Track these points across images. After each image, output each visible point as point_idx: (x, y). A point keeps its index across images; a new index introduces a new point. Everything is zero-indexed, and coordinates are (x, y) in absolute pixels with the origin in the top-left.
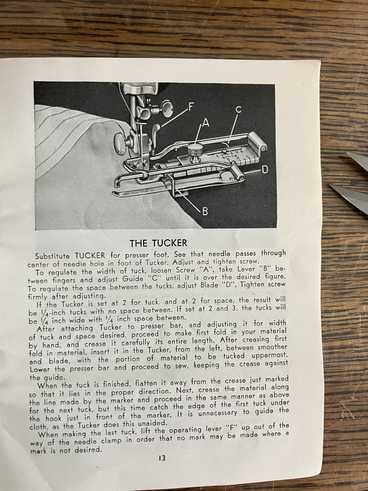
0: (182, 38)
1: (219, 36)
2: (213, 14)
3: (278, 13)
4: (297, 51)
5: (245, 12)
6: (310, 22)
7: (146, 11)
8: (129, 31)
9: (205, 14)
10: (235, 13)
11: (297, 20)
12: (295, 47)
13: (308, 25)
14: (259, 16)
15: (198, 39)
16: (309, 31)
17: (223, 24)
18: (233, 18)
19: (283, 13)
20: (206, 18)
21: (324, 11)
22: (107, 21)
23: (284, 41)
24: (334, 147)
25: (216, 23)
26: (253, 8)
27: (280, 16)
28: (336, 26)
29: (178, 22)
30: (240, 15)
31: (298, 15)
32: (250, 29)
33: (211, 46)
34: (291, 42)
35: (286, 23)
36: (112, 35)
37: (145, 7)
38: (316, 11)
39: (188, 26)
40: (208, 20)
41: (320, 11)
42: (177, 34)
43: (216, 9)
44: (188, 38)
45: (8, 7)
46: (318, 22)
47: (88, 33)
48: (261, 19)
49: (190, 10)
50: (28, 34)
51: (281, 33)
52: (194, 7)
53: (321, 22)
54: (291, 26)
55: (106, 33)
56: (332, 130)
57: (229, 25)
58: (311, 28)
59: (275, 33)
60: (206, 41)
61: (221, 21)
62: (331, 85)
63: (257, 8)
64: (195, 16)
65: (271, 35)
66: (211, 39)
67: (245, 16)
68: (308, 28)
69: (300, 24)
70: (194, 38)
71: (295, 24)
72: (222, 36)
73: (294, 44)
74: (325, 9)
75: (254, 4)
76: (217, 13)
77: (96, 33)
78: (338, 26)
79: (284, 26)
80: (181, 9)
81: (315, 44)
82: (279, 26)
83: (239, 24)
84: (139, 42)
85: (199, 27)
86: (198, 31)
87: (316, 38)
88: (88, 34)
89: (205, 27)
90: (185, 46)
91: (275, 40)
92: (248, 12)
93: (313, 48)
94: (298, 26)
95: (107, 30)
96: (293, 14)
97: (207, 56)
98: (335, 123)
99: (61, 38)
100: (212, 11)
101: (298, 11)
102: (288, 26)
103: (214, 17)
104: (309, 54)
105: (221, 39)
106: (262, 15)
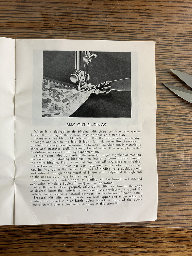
0: (99, 22)
1: (114, 21)
2: (112, 12)
3: (140, 11)
4: (148, 27)
5: (125, 11)
6: (153, 15)
7: (84, 11)
8: (76, 19)
9: (108, 12)
10: (121, 11)
11: (148, 14)
12: (147, 26)
13: (153, 16)
14: (131, 13)
15: (105, 22)
16: (153, 19)
17: (116, 16)
18: (120, 14)
19: (142, 11)
20: (109, 14)
21: (160, 10)
22: (67, 15)
23: (142, 23)
24: (164, 68)
25: (113, 16)
26: (129, 9)
27: (140, 13)
28: (165, 16)
29: (97, 15)
30: (123, 13)
31: (148, 12)
32: (128, 18)
33: (111, 25)
34: (146, 23)
35: (143, 16)
36: (69, 21)
37: (83, 9)
38: (156, 10)
39: (101, 17)
40: (110, 14)
41: (158, 10)
42: (96, 20)
43: (113, 10)
44: (101, 22)
46: (157, 15)
47: (59, 20)
48: (133, 14)
49: (102, 10)
51: (141, 20)
52: (104, 9)
53: (159, 15)
54: (145, 17)
55: (67, 20)
56: (163, 61)
57: (119, 16)
58: (154, 18)
59: (139, 20)
60: (109, 23)
61: (115, 15)
62: (163, 42)
63: (131, 9)
64: (104, 13)
65: (137, 21)
66: (111, 22)
67: (125, 13)
68: (153, 18)
69: (149, 16)
70: (104, 22)
71: (147, 16)
72: (116, 21)
74: (160, 9)
75: (129, 8)
77: (62, 20)
78: (166, 17)
79: (142, 17)
81: (155, 24)
82: (140, 17)
83: (123, 16)
84: (80, 24)
85: (106, 18)
87: (156, 22)
89: (108, 18)
90: (100, 26)
91: (138, 23)
92: (127, 11)
95: (67, 19)
96: (146, 12)
98: (164, 58)
99: (47, 23)
100: (111, 11)
101: (148, 11)
102: (144, 17)
103: (112, 13)
104: (153, 29)
105: (115, 23)
106: (133, 12)
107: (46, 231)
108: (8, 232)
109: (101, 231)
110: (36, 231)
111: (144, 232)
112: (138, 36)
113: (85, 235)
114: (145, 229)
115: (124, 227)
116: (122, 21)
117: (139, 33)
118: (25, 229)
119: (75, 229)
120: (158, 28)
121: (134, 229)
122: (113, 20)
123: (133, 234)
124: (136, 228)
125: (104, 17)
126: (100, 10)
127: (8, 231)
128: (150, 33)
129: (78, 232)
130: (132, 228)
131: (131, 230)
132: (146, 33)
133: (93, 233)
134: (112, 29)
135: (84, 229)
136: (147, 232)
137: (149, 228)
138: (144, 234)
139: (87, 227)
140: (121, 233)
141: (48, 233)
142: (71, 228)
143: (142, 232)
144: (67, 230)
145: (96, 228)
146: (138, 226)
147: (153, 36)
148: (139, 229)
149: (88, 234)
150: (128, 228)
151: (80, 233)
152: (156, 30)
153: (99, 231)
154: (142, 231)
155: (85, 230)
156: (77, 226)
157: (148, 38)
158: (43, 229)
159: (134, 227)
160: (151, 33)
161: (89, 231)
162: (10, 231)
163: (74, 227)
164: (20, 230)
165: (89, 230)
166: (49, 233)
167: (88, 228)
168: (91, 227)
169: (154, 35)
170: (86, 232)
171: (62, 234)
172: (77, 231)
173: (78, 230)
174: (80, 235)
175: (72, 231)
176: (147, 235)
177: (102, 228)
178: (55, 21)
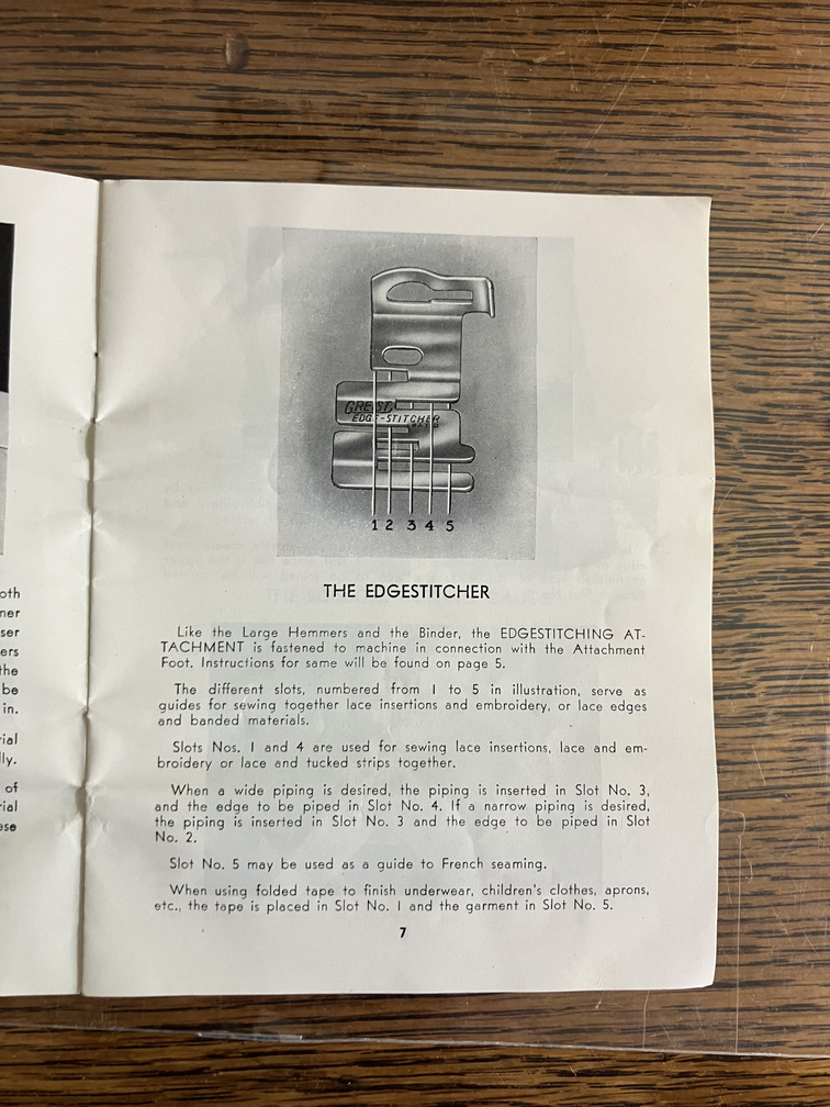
0: (558, 156)
1: (626, 151)
2: (615, 113)
3: (734, 109)
4: (771, 177)
5: (673, 109)
6: (795, 125)
7: (492, 108)
8: (461, 144)
9: (598, 112)
10: (655, 110)
11: (769, 122)
12: (767, 170)
13: (790, 130)
14: (699, 115)
15: (586, 157)
16: (793, 140)
17: (632, 130)
18: (652, 119)
19: (744, 109)
20: (601, 120)
21: (820, 104)
23: (745, 159)
25: (619, 129)
26: (688, 101)
27: (738, 115)
29: (549, 128)
30: (663, 114)
31: (772, 112)
32: (684, 139)
33: (611, 170)
34: (760, 161)
35: (748, 127)
37: (491, 102)
38: (806, 104)
39: (567, 135)
40: (605, 123)
41: (812, 104)
42: (548, 148)
43: (620, 104)
44: (569, 155)
46: (808, 125)
48: (704, 120)
49: (570, 106)
51: (741, 146)
52: (580, 100)
53: (816, 125)
54: (759, 133)
55: (420, 148)
57: (644, 131)
58: (796, 135)
59: (729, 146)
60: (603, 161)
61: (630, 125)
63: (695, 101)
64: (580, 117)
65: (722, 149)
66: (612, 157)
67: (673, 115)
68: (791, 135)
69: (776, 129)
70: (579, 156)
71: (767, 128)
72: (631, 151)
73: (765, 164)
74: (821, 100)
75: (689, 95)
76: (621, 111)
77: (402, 149)
79: (746, 132)
80: (555, 104)
81: (804, 165)
82: (737, 133)
83: (662, 130)
84: (479, 164)
85: (589, 136)
86: (587, 144)
87: (807, 154)
88: (386, 151)
89: (598, 137)
91: (728, 158)
92: (679, 109)
93: (803, 172)
94: (772, 133)
95: (421, 142)
96: (760, 110)
97: (604, 188)
99: (338, 159)
100: (613, 108)
101: (769, 106)
102: (752, 132)
103: (617, 119)
104: (794, 184)
105: (629, 158)
106: (705, 114)
107: (329, 1075)
108: (163, 1078)
109: (572, 1075)
110: (287, 1072)
111: (760, 1082)
112: (728, 217)
113: (503, 1092)
114: (767, 1068)
115: (672, 1056)
116: (657, 152)
117: (731, 204)
118: (238, 1065)
119: (458, 1067)
120: (812, 179)
121: (716, 1069)
122: (621, 145)
123: (712, 1091)
124: (727, 1064)
125: (579, 136)
126: (562, 105)
127: (162, 1074)
128: (780, 201)
129: (469, 1080)
130: (711, 1062)
131: (704, 1070)
132: (764, 201)
133: (538, 1087)
134: (618, 185)
135: (499, 1064)
136: (775, 1081)
137: (783, 1062)
138: (762, 1087)
139: (511, 1057)
140: (660, 1084)
141: (337, 1084)
142: (441, 1061)
143: (752, 1082)
144: (420, 1069)
145: (549, 1060)
146: (737, 1054)
147: (791, 215)
148: (738, 1067)
149: (513, 1087)
150: (692, 1064)
151: (479, 1084)
152: (806, 189)
153: (563, 1074)
154: (752, 1076)
155: (501, 1070)
156: (465, 1054)
157: (771, 222)
158: (317, 1067)
159: (717, 1058)
160: (787, 201)
161: (517, 1076)
162: (171, 1074)
163: (455, 1055)
164: (217, 1071)
165: (517, 1069)
166: (344, 1085)
167: (517, 1063)
168: (529, 1059)
169: (796, 210)
170: (505, 1080)
171: (401, 1087)
172: (465, 1077)
173: (469, 1072)
174: (480, 1095)
175: (442, 1077)
176: (774, 1095)
177: (575, 1061)
178: (372, 151)
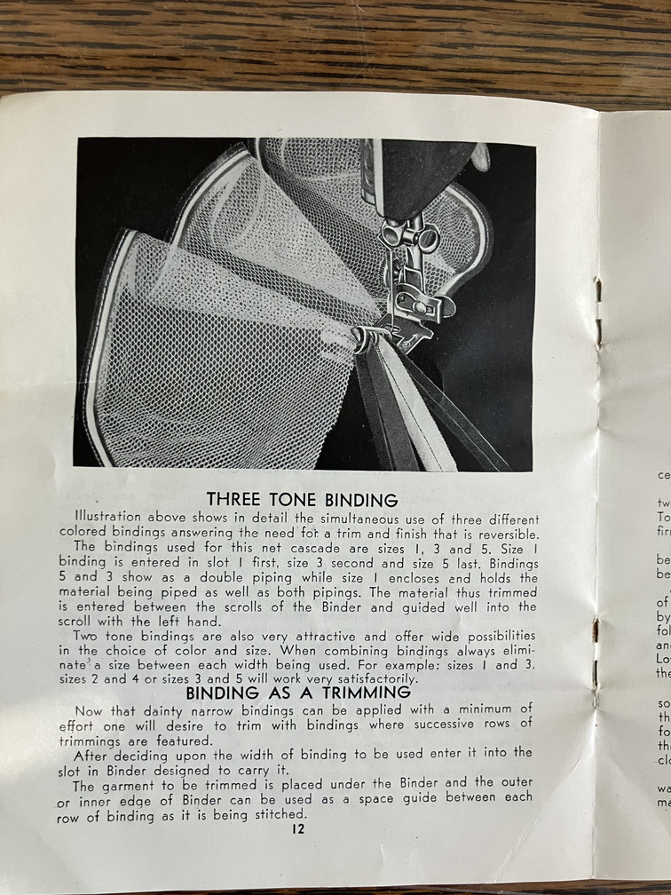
45: (625, 19)
50: (659, 68)
